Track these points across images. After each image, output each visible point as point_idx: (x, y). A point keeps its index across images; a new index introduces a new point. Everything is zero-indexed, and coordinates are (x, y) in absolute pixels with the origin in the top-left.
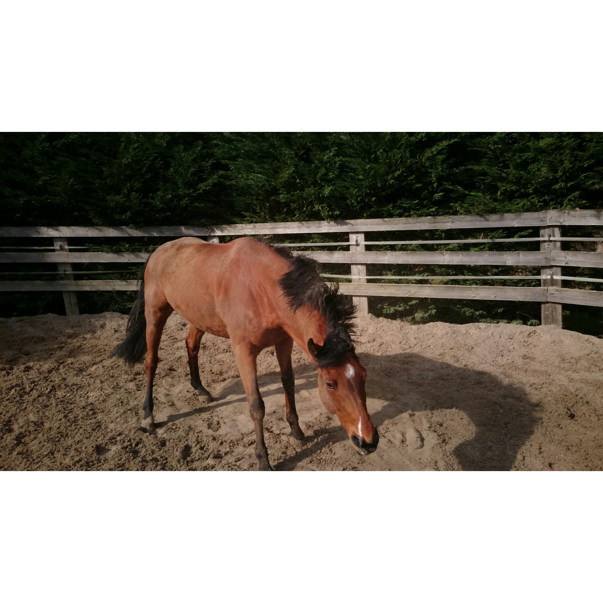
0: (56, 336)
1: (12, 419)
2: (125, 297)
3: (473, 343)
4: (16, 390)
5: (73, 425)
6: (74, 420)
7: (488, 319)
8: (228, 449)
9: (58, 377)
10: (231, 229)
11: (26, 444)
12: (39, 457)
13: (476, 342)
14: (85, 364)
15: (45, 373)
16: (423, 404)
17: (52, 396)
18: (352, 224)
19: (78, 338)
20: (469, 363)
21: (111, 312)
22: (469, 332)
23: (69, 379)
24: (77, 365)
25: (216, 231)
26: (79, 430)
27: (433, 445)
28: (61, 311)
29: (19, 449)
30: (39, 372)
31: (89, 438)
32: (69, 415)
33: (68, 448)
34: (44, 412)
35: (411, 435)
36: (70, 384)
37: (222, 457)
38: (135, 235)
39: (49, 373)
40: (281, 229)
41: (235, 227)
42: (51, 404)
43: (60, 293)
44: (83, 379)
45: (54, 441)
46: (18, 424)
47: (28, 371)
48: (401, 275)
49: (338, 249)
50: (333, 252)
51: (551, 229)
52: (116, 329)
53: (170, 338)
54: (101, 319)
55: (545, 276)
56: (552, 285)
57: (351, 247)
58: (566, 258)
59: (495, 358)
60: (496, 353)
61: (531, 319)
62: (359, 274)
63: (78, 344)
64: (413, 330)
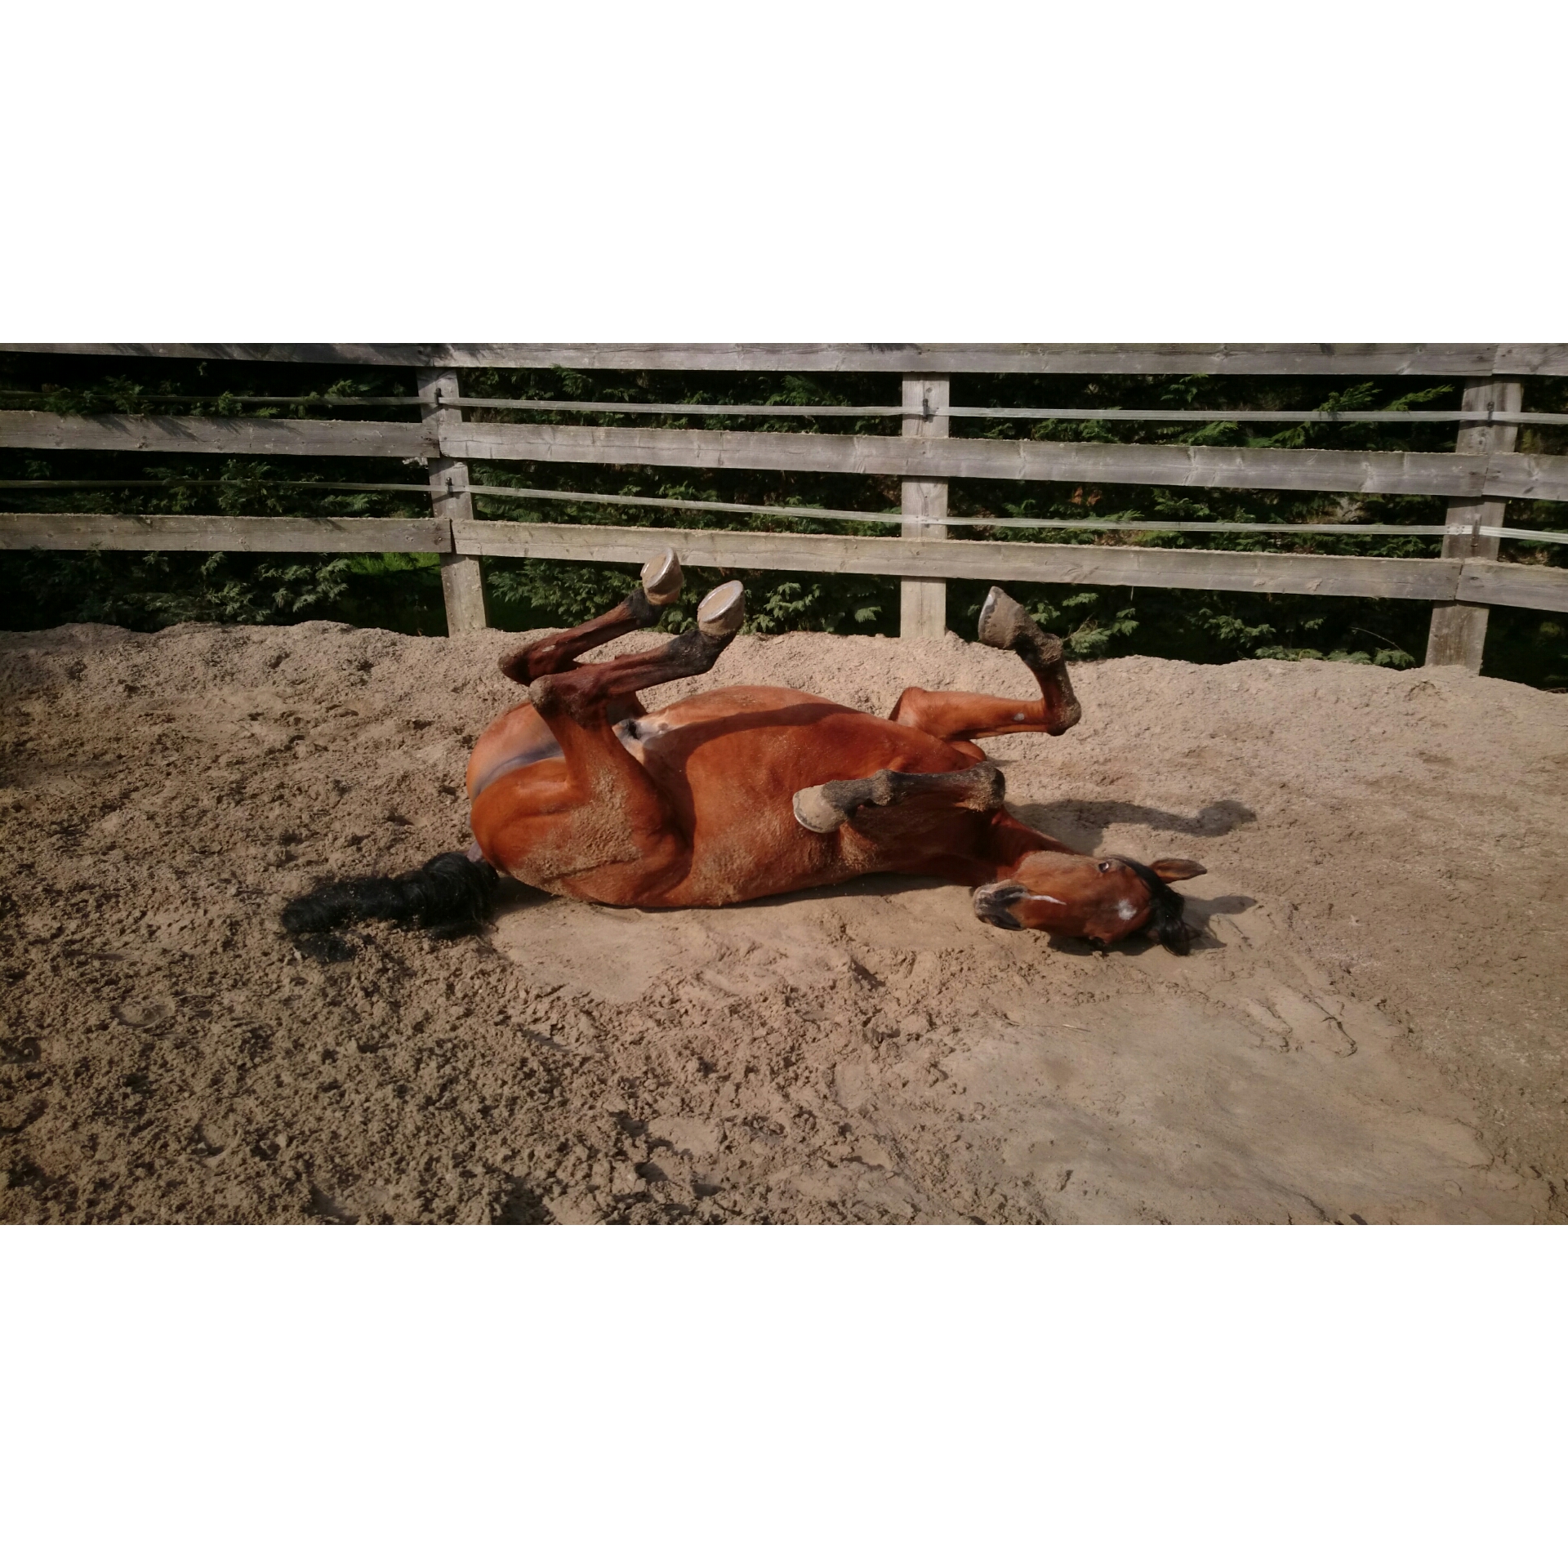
3: (1269, 719)
7: (1280, 648)
13: (1275, 716)
18: (916, 348)
20: (1288, 777)
21: (91, 625)
22: (1247, 687)
24: (44, 811)
25: (452, 351)
38: (161, 353)
40: (681, 354)
44: (102, 866)
48: (1045, 517)
49: (857, 428)
50: (851, 439)
51: (1498, 386)
52: (129, 683)
53: (332, 712)
54: (64, 649)
55: (1456, 527)
56: (1474, 552)
57: (905, 423)
58: (1530, 474)
59: (1346, 761)
60: (1344, 746)
61: (1392, 648)
62: (925, 510)
63: (9, 737)
64: (1086, 681)
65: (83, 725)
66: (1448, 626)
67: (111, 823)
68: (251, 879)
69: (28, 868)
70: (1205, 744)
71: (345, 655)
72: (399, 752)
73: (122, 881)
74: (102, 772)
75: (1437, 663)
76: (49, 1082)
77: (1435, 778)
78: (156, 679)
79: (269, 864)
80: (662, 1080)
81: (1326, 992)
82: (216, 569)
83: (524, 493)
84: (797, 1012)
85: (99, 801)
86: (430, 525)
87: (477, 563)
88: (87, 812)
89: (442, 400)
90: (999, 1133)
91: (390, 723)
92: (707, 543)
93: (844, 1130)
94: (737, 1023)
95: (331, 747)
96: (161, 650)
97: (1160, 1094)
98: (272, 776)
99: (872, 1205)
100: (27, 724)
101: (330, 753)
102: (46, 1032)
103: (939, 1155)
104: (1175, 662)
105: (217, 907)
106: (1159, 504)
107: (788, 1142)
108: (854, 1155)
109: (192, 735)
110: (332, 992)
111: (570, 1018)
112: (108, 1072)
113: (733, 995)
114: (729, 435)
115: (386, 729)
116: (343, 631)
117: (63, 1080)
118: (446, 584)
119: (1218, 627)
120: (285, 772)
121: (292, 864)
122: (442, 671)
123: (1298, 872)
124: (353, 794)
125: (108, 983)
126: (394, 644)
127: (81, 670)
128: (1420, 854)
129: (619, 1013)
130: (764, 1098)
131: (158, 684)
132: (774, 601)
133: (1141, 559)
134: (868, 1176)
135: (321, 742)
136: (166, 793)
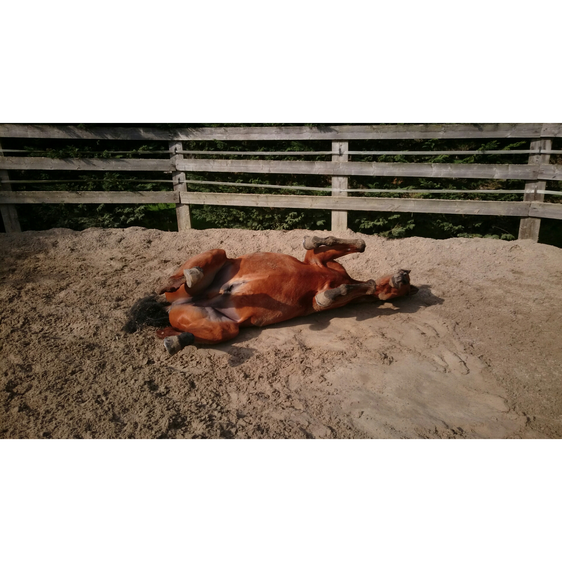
2: (76, 211)
3: (459, 259)
7: (466, 234)
10: (198, 132)
11: (21, 395)
13: (462, 258)
14: (50, 289)
17: (28, 330)
18: (336, 131)
19: (29, 258)
20: (463, 279)
21: (61, 228)
22: (452, 247)
23: (40, 308)
24: (41, 290)
25: (180, 135)
27: (480, 370)
38: (85, 137)
40: (257, 135)
41: (203, 131)
44: (58, 308)
48: (382, 189)
49: (317, 159)
50: (314, 163)
51: (543, 141)
52: (72, 248)
53: (137, 257)
54: (51, 236)
55: (529, 190)
56: (535, 199)
57: (333, 157)
58: (554, 171)
59: (485, 273)
60: (485, 268)
61: (507, 233)
62: (340, 186)
63: (32, 266)
64: (395, 246)
65: (56, 262)
66: (526, 225)
67: (62, 294)
68: (105, 313)
69: (35, 309)
70: (435, 267)
71: (143, 238)
72: (158, 271)
73: (64, 313)
74: (61, 277)
75: (522, 238)
77: (516, 279)
78: (81, 247)
79: (111, 308)
80: (231, 380)
81: (462, 353)
82: (101, 209)
83: (204, 182)
84: (279, 358)
85: (59, 287)
86: (172, 194)
87: (188, 206)
88: (55, 290)
89: (177, 152)
90: (341, 399)
91: (156, 261)
92: (265, 199)
93: (288, 397)
94: (258, 361)
95: (136, 269)
96: (83, 237)
97: (398, 387)
98: (116, 279)
99: (295, 421)
100: (38, 261)
101: (136, 271)
102: (34, 363)
103: (320, 406)
104: (428, 239)
105: (93, 322)
106: (422, 183)
107: (270, 401)
108: (292, 405)
109: (91, 265)
110: (126, 350)
111: (203, 360)
112: (52, 376)
113: (258, 352)
114: (273, 162)
115: (155, 263)
116: (143, 230)
117: (38, 378)
118: (178, 214)
119: (444, 226)
120: (120, 277)
121: (119, 308)
122: (175, 243)
123: (460, 311)
124: (142, 285)
125: (55, 347)
126: (159, 234)
127: (57, 244)
128: (506, 305)
129: (219, 358)
130: (265, 387)
131: (81, 248)
132: (288, 219)
133: (415, 202)
134: (295, 412)
135: (133, 268)
136: (81, 284)
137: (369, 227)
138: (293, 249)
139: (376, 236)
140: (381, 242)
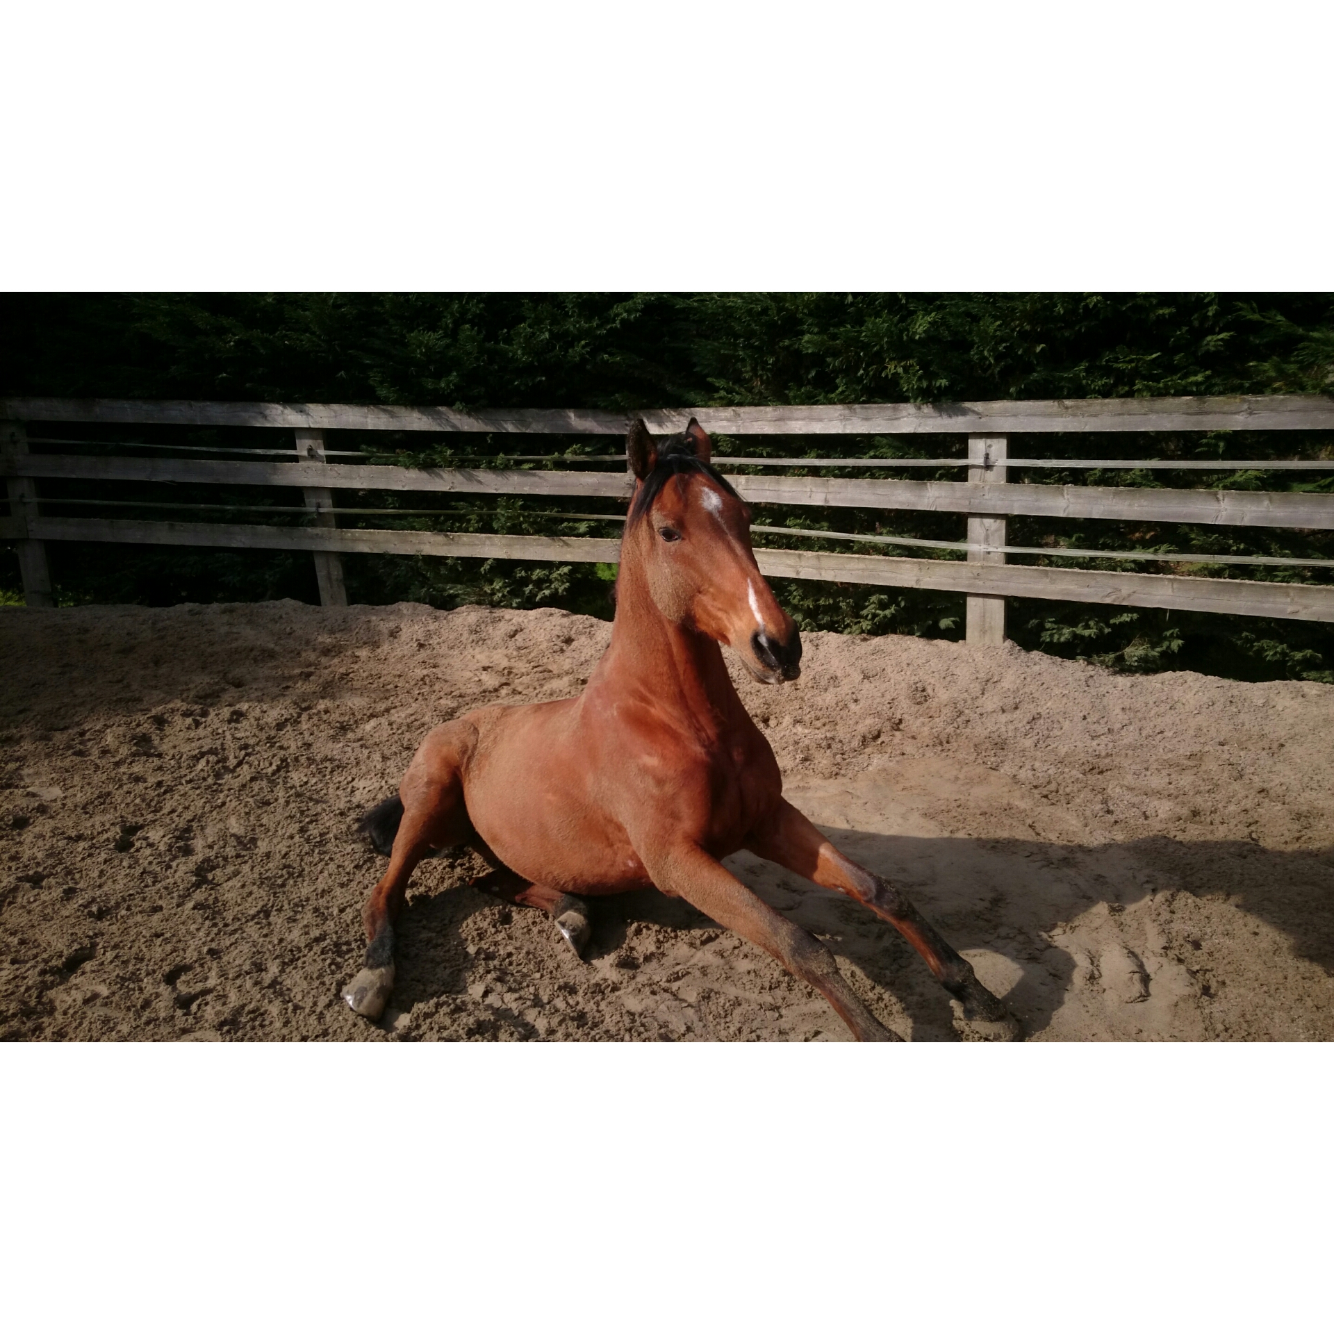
0: (299, 648)
1: (195, 824)
2: (443, 571)
3: (1283, 734)
4: (208, 762)
5: (317, 851)
6: (318, 839)
7: (1327, 673)
8: (652, 948)
9: (296, 740)
10: (681, 418)
11: (215, 885)
12: (239, 920)
13: (1292, 732)
14: (353, 714)
15: (270, 728)
16: (1147, 882)
17: (280, 780)
18: (977, 413)
19: (342, 655)
20: (1272, 784)
21: (412, 603)
22: (1274, 703)
23: (318, 745)
24: (337, 715)
26: (327, 864)
27: (1176, 999)
28: (311, 596)
29: (199, 896)
30: (258, 725)
31: (347, 885)
32: (311, 827)
33: (300, 905)
34: (259, 816)
35: (1115, 964)
36: (318, 758)
37: (636, 967)
38: (466, 428)
39: (278, 730)
40: (801, 422)
42: (276, 800)
43: (309, 555)
44: (346, 749)
45: (273, 884)
46: (205, 838)
47: (237, 721)
52: (422, 642)
53: (534, 670)
54: (392, 617)
63: (343, 670)
64: (1119, 689)
65: (385, 666)
67: (369, 727)
69: (309, 745)
70: (1208, 750)
71: (557, 631)
73: (352, 759)
74: (382, 695)
76: (246, 862)
78: (438, 641)
82: (490, 569)
85: (370, 712)
88: (360, 717)
91: (566, 679)
92: (815, 562)
95: (523, 692)
96: (448, 622)
100: (355, 662)
101: (521, 696)
109: (444, 677)
114: (835, 482)
115: (561, 684)
116: (564, 616)
119: (1262, 650)
126: (592, 626)
127: (397, 632)
131: (438, 643)
134: (670, 1003)
135: (519, 689)
136: (410, 711)
137: (1062, 639)
138: (866, 677)
139: (1081, 661)
140: (1083, 678)
